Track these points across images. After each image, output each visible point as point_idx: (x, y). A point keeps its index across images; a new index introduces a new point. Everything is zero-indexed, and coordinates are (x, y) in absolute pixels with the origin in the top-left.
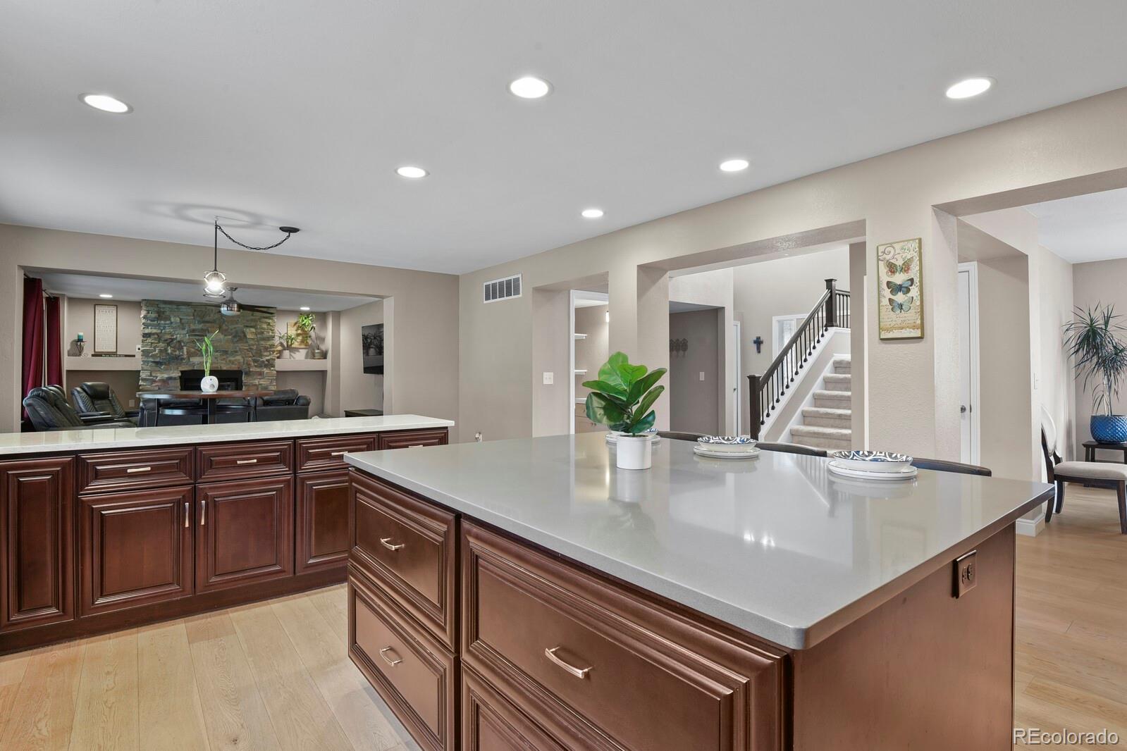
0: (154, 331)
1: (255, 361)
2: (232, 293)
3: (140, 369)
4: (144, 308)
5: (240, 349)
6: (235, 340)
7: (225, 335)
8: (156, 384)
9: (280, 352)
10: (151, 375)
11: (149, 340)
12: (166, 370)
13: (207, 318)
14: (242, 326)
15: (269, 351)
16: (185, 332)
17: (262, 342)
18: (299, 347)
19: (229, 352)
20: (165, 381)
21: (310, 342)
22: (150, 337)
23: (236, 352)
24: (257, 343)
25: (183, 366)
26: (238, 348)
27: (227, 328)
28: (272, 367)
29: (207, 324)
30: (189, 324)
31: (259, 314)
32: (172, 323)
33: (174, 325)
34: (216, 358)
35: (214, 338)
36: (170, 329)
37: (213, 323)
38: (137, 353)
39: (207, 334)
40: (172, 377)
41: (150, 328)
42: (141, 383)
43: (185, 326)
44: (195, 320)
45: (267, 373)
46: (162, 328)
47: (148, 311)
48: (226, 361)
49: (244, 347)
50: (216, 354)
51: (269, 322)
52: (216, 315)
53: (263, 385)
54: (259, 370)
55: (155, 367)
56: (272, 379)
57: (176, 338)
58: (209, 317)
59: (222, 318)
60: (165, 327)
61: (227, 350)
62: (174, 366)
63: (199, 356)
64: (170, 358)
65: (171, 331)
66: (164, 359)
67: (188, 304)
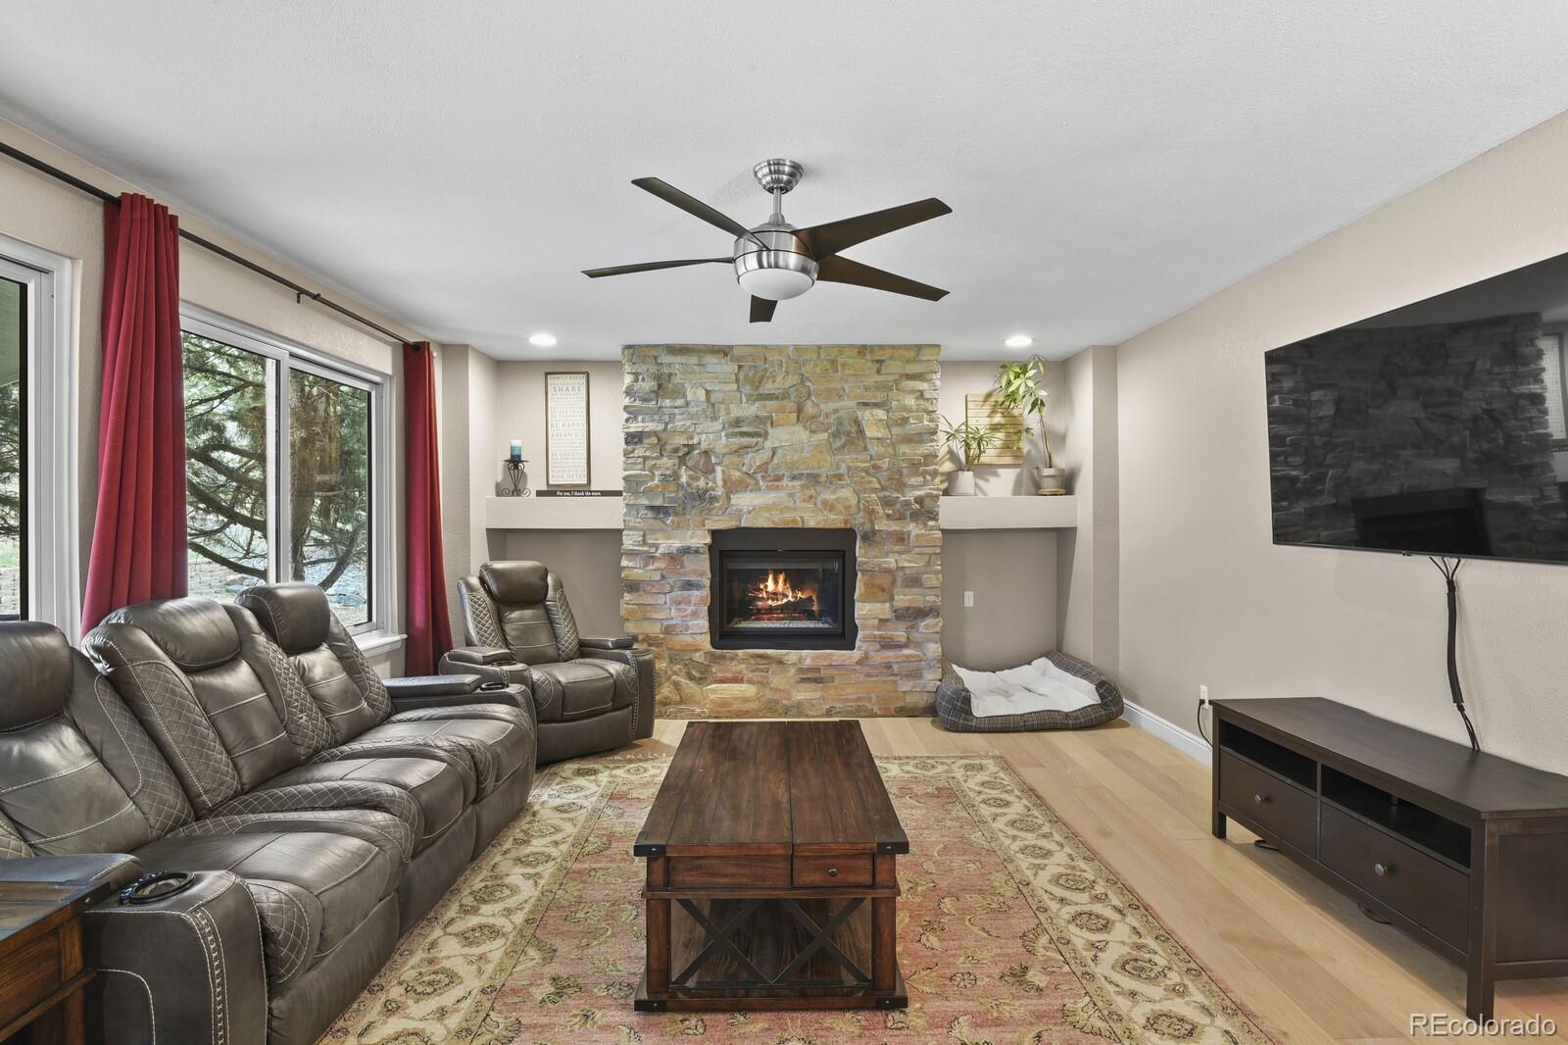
0: (650, 426)
1: (887, 502)
2: (778, 204)
3: (622, 527)
4: (627, 368)
5: (849, 468)
6: (838, 444)
7: (813, 431)
8: (657, 565)
9: (950, 477)
11: (640, 451)
12: (678, 527)
13: (768, 387)
14: (852, 404)
15: (923, 475)
16: (717, 426)
17: (905, 448)
18: (996, 461)
19: (823, 479)
20: (676, 558)
21: (1025, 447)
22: (640, 441)
23: (840, 477)
24: (890, 450)
25: (716, 518)
26: (843, 466)
27: (816, 410)
28: (931, 519)
29: (769, 403)
30: (729, 404)
31: (894, 367)
32: (688, 404)
33: (693, 409)
34: (791, 495)
35: (788, 441)
36: (683, 419)
37: (783, 399)
38: (619, 485)
39: (770, 431)
40: (689, 548)
41: (640, 418)
42: (624, 563)
43: (719, 411)
44: (741, 392)
45: (917, 536)
46: (667, 419)
47: (636, 375)
48: (815, 504)
49: (859, 464)
50: (790, 484)
51: (921, 388)
52: (790, 376)
53: (908, 571)
54: (898, 528)
55: (652, 520)
56: (930, 555)
57: (699, 443)
58: (774, 382)
59: (804, 385)
60: (675, 414)
61: (816, 472)
62: (693, 516)
63: (751, 491)
64: (685, 497)
65: (688, 423)
66: (672, 500)
67: (724, 351)
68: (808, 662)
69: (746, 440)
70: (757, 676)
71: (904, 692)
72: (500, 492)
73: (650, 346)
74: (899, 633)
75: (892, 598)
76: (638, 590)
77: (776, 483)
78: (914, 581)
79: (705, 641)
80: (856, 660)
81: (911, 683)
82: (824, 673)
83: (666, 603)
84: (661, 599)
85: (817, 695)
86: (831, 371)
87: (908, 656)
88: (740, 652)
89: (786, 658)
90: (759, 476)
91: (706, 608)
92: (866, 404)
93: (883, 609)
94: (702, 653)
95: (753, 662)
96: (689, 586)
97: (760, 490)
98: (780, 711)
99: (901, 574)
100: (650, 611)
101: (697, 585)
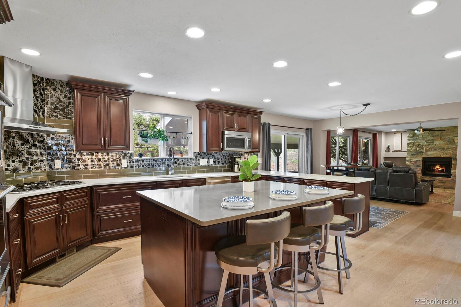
0: (412, 142)
3: (406, 157)
4: (408, 133)
5: (451, 147)
6: (448, 144)
7: (444, 141)
8: (412, 163)
10: (410, 159)
11: (410, 145)
12: (416, 157)
14: (452, 137)
16: (424, 141)
19: (445, 149)
20: (415, 162)
22: (410, 144)
23: (449, 149)
25: (423, 156)
27: (444, 138)
29: (435, 137)
30: (427, 138)
34: (439, 152)
35: (438, 143)
37: (438, 136)
38: (406, 151)
39: (435, 142)
40: (418, 160)
41: (410, 141)
42: (406, 162)
44: (429, 136)
46: (415, 140)
47: (410, 134)
48: (443, 153)
49: (453, 147)
50: (438, 150)
55: (412, 156)
57: (421, 144)
58: (435, 134)
59: (442, 134)
62: (419, 155)
64: (418, 152)
65: (419, 141)
66: (415, 153)
68: (441, 179)
69: (429, 143)
72: (386, 151)
77: (436, 150)
79: (421, 175)
80: (451, 179)
82: (444, 181)
85: (443, 185)
88: (427, 177)
89: (436, 178)
90: (432, 149)
91: (421, 170)
92: (455, 136)
94: (420, 177)
96: (418, 166)
97: (432, 151)
101: (420, 166)
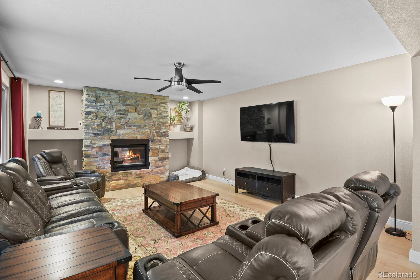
0: (93, 110)
1: (157, 133)
3: (83, 139)
4: (86, 93)
5: (148, 124)
6: (145, 118)
7: (139, 115)
8: (95, 149)
11: (90, 117)
12: (102, 139)
13: (128, 102)
14: (149, 108)
15: (165, 126)
16: (114, 111)
17: (161, 120)
18: (176, 123)
19: (142, 127)
20: (101, 147)
21: (183, 121)
22: (90, 114)
23: (146, 126)
24: (158, 120)
25: (113, 136)
26: (147, 123)
27: (140, 109)
28: (167, 137)
29: (128, 106)
30: (117, 106)
31: (159, 101)
32: (105, 105)
33: (106, 107)
34: (134, 130)
35: (133, 117)
36: (103, 109)
37: (132, 106)
38: (80, 127)
39: (128, 114)
40: (105, 144)
41: (90, 108)
42: (85, 149)
43: (114, 107)
44: (120, 103)
45: (164, 140)
46: (98, 108)
47: (89, 95)
48: (140, 133)
49: (151, 123)
50: (134, 128)
51: (165, 106)
52: (134, 100)
53: (162, 149)
54: (160, 139)
55: (94, 137)
56: (167, 145)
57: (108, 116)
58: (129, 101)
59: (137, 103)
60: (101, 107)
61: (140, 125)
62: (107, 136)
63: (123, 129)
64: (104, 131)
65: (105, 110)
66: (100, 131)
67: (115, 92)
68: (138, 173)
69: (122, 116)
70: (124, 178)
71: (161, 178)
73: (93, 87)
74: (160, 164)
75: (158, 156)
76: (89, 157)
77: (130, 127)
78: (163, 151)
79: (109, 170)
80: (150, 171)
81: (163, 175)
82: (142, 175)
83: (98, 160)
84: (96, 159)
85: (141, 181)
86: (144, 100)
87: (162, 169)
88: (120, 172)
89: (133, 172)
90: (125, 125)
91: (110, 161)
92: (152, 109)
93: (156, 158)
94: (109, 173)
95: (123, 174)
96: (105, 155)
97: (125, 129)
98: (131, 186)
99: (160, 150)
100: (93, 163)
101: (107, 155)
